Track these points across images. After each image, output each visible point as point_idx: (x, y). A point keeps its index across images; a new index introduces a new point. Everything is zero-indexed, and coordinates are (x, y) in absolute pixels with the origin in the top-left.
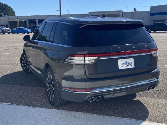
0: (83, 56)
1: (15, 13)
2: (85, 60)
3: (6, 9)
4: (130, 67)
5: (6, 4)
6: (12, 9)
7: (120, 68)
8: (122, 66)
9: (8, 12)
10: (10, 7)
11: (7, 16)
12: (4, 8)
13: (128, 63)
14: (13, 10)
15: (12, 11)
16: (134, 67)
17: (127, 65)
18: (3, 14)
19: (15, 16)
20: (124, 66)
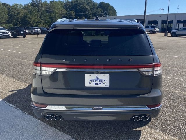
0: (39, 65)
1: (116, 13)
2: (41, 70)
3: (108, 8)
4: (102, 85)
5: (108, 3)
6: (113, 8)
7: (87, 84)
8: (90, 83)
9: (109, 11)
10: (112, 6)
11: (108, 16)
12: (106, 7)
13: (100, 80)
14: (115, 10)
15: (113, 11)
16: (109, 86)
17: (97, 83)
18: (104, 14)
19: (116, 16)
20: (93, 83)
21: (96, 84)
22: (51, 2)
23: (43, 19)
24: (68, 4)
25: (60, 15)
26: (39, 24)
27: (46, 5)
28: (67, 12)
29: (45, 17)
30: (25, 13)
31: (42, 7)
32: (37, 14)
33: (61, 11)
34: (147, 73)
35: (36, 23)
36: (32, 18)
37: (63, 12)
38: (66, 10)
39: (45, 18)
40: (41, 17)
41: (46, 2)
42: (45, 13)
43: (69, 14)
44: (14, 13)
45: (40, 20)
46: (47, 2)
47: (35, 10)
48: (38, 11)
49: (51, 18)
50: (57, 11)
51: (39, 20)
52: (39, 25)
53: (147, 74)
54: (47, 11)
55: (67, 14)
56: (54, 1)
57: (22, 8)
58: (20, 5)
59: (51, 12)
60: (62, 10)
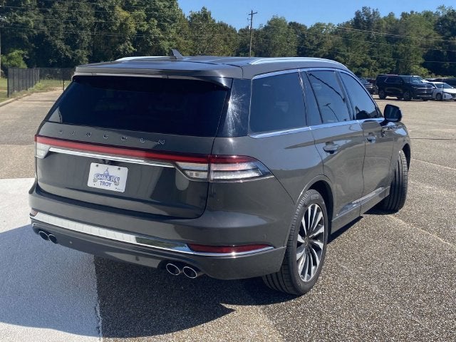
4: (113, 187)
7: (91, 183)
8: (94, 181)
13: (110, 177)
16: (123, 191)
17: (106, 181)
20: (99, 181)
21: (104, 183)
22: (404, 15)
23: (375, 59)
24: (451, 18)
25: (421, 46)
26: (365, 69)
27: (391, 23)
28: (442, 40)
29: (383, 51)
30: (336, 44)
31: (378, 29)
32: (362, 46)
33: (427, 37)
34: (194, 173)
35: (358, 67)
36: (348, 56)
37: (432, 41)
38: (442, 34)
39: (381, 56)
40: (371, 53)
41: (391, 15)
42: (383, 44)
43: (446, 43)
44: (312, 43)
45: (369, 59)
46: (393, 15)
47: (361, 35)
48: (368, 38)
49: (395, 56)
50: (414, 38)
51: (365, 60)
52: (364, 72)
53: (194, 176)
54: (388, 39)
55: (440, 44)
56: (412, 12)
57: (331, 33)
58: (330, 24)
59: (401, 39)
60: (430, 34)
